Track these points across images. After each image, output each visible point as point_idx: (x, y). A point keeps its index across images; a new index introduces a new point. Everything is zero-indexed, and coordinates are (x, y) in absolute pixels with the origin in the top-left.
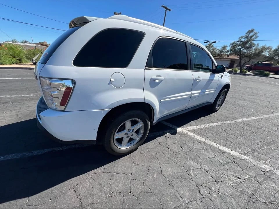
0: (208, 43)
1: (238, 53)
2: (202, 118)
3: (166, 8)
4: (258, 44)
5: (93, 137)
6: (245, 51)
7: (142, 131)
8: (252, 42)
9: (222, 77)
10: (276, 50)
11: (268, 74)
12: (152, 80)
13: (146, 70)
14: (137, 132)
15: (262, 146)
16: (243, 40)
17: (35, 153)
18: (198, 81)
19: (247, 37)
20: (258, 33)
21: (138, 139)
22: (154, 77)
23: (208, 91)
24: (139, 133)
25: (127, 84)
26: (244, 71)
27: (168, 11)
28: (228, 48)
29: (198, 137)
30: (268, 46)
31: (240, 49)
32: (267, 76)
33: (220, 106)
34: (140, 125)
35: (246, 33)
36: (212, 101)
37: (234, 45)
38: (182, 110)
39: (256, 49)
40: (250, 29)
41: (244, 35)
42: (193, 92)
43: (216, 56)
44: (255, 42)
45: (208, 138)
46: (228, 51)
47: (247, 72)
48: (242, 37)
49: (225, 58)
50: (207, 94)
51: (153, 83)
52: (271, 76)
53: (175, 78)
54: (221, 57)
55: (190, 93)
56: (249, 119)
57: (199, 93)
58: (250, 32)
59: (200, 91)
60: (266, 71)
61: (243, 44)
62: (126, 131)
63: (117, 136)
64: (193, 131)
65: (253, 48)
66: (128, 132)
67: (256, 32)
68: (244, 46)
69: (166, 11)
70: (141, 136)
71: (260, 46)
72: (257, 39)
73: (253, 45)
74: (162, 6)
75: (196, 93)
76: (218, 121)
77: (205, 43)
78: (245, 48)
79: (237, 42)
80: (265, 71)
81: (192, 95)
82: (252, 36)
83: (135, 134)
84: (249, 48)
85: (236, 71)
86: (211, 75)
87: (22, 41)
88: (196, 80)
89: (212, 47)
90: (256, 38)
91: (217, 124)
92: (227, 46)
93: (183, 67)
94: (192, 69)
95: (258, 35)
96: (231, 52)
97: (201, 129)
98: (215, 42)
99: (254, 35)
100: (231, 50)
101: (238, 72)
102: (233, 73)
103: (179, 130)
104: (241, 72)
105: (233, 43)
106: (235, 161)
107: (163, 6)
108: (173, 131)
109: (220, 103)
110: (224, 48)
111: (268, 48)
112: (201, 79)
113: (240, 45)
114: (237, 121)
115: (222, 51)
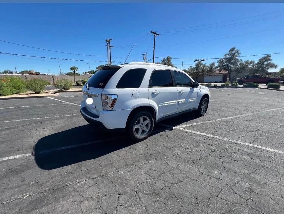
0: (197, 62)
1: (226, 68)
2: (191, 121)
3: (155, 33)
4: (241, 60)
5: (123, 126)
6: (232, 66)
7: (149, 125)
8: (236, 58)
9: (200, 89)
10: (258, 64)
11: (256, 85)
12: (153, 93)
13: (149, 88)
14: (147, 126)
15: (229, 131)
16: (228, 57)
17: (84, 144)
18: (181, 93)
19: (230, 54)
20: (239, 50)
21: (147, 131)
22: (154, 91)
23: (191, 100)
24: (148, 127)
25: (140, 96)
26: (235, 84)
27: (157, 35)
28: (217, 65)
29: (187, 130)
30: (250, 61)
31: (227, 65)
32: (255, 87)
33: (205, 111)
34: (148, 121)
35: (229, 52)
36: (197, 107)
37: (221, 62)
38: (175, 113)
39: (240, 64)
40: (232, 47)
41: (228, 53)
42: (179, 100)
43: (207, 72)
44: (239, 58)
45: (194, 130)
46: (217, 67)
47: (238, 85)
48: (227, 55)
49: (215, 73)
50: (191, 102)
51: (153, 95)
52: (260, 86)
53: (166, 91)
54: (212, 73)
55: (178, 101)
56: (226, 118)
57: (185, 101)
58: (232, 50)
59: (184, 100)
60: (255, 82)
61: (229, 60)
62: (140, 124)
63: (136, 127)
64: (184, 128)
65: (238, 63)
66: (142, 125)
67: (237, 50)
68: (230, 62)
69: (155, 36)
70: (149, 129)
71: (243, 61)
72: (240, 55)
73: (237, 60)
74: (150, 32)
75: (182, 101)
76: (203, 121)
77: (195, 61)
78: (232, 64)
79: (223, 59)
80: (253, 83)
81: (179, 102)
82: (235, 54)
83: (145, 127)
84: (235, 63)
85: (228, 85)
86: (191, 89)
87: (3, 71)
88: (180, 92)
89: (201, 64)
90: (238, 55)
91: (201, 123)
92: (215, 63)
93: (171, 85)
94: (176, 86)
95: (239, 52)
96: (220, 68)
97: (190, 126)
98: (204, 60)
99: (236, 52)
100: (219, 66)
101: (230, 85)
102: (225, 87)
103: (174, 128)
104: (233, 85)
105: (220, 60)
106: (209, 138)
107: (152, 32)
108: (170, 129)
109: (205, 109)
110: (213, 64)
111: (251, 62)
112: (183, 91)
113: (226, 62)
114: (217, 120)
115: (211, 68)
